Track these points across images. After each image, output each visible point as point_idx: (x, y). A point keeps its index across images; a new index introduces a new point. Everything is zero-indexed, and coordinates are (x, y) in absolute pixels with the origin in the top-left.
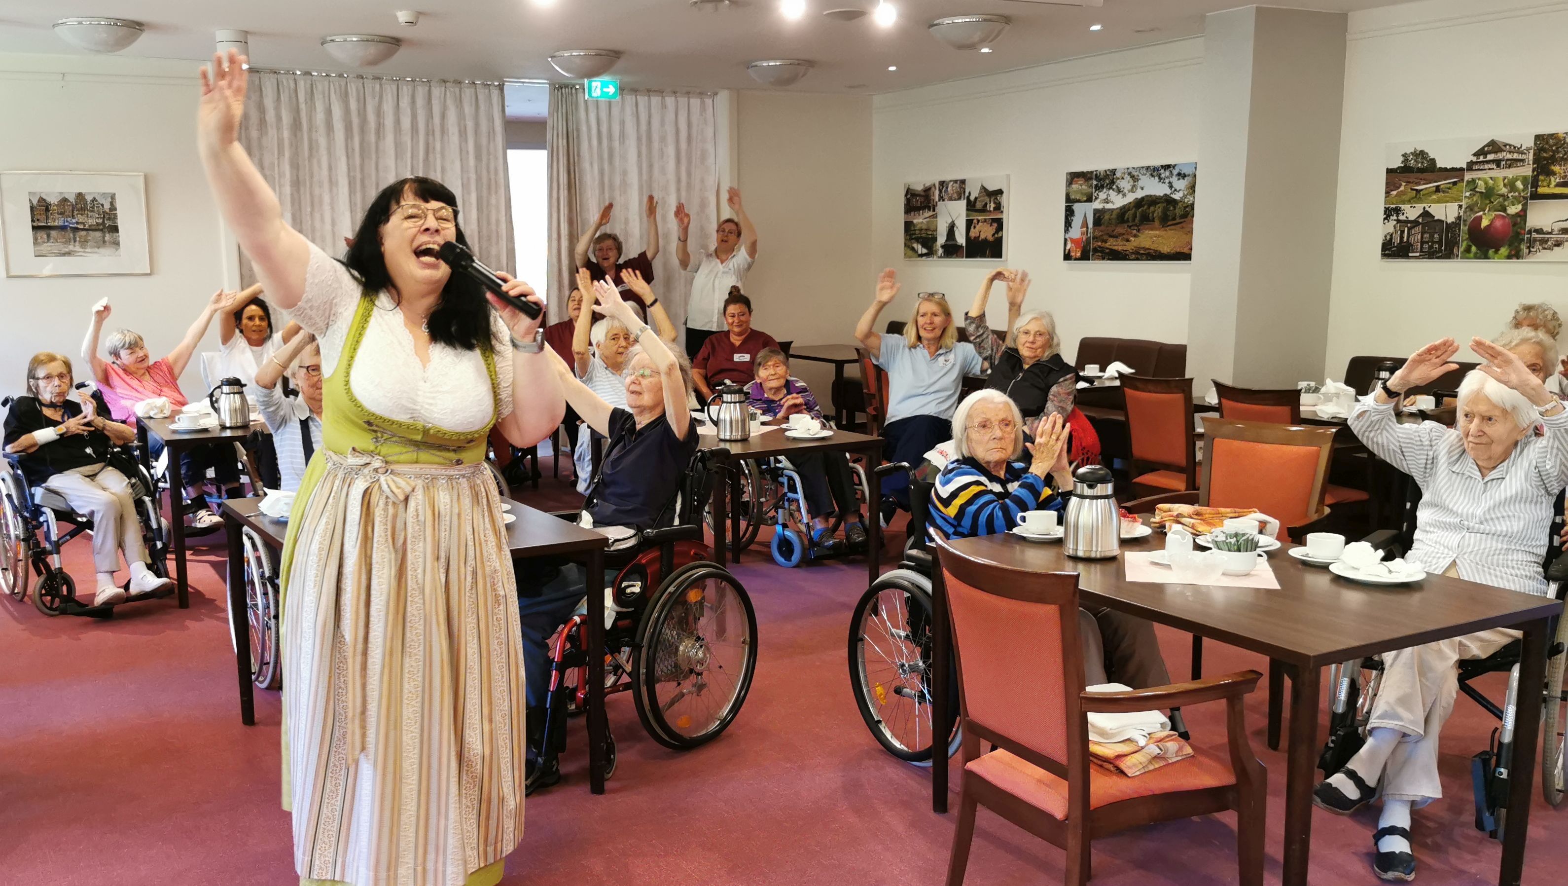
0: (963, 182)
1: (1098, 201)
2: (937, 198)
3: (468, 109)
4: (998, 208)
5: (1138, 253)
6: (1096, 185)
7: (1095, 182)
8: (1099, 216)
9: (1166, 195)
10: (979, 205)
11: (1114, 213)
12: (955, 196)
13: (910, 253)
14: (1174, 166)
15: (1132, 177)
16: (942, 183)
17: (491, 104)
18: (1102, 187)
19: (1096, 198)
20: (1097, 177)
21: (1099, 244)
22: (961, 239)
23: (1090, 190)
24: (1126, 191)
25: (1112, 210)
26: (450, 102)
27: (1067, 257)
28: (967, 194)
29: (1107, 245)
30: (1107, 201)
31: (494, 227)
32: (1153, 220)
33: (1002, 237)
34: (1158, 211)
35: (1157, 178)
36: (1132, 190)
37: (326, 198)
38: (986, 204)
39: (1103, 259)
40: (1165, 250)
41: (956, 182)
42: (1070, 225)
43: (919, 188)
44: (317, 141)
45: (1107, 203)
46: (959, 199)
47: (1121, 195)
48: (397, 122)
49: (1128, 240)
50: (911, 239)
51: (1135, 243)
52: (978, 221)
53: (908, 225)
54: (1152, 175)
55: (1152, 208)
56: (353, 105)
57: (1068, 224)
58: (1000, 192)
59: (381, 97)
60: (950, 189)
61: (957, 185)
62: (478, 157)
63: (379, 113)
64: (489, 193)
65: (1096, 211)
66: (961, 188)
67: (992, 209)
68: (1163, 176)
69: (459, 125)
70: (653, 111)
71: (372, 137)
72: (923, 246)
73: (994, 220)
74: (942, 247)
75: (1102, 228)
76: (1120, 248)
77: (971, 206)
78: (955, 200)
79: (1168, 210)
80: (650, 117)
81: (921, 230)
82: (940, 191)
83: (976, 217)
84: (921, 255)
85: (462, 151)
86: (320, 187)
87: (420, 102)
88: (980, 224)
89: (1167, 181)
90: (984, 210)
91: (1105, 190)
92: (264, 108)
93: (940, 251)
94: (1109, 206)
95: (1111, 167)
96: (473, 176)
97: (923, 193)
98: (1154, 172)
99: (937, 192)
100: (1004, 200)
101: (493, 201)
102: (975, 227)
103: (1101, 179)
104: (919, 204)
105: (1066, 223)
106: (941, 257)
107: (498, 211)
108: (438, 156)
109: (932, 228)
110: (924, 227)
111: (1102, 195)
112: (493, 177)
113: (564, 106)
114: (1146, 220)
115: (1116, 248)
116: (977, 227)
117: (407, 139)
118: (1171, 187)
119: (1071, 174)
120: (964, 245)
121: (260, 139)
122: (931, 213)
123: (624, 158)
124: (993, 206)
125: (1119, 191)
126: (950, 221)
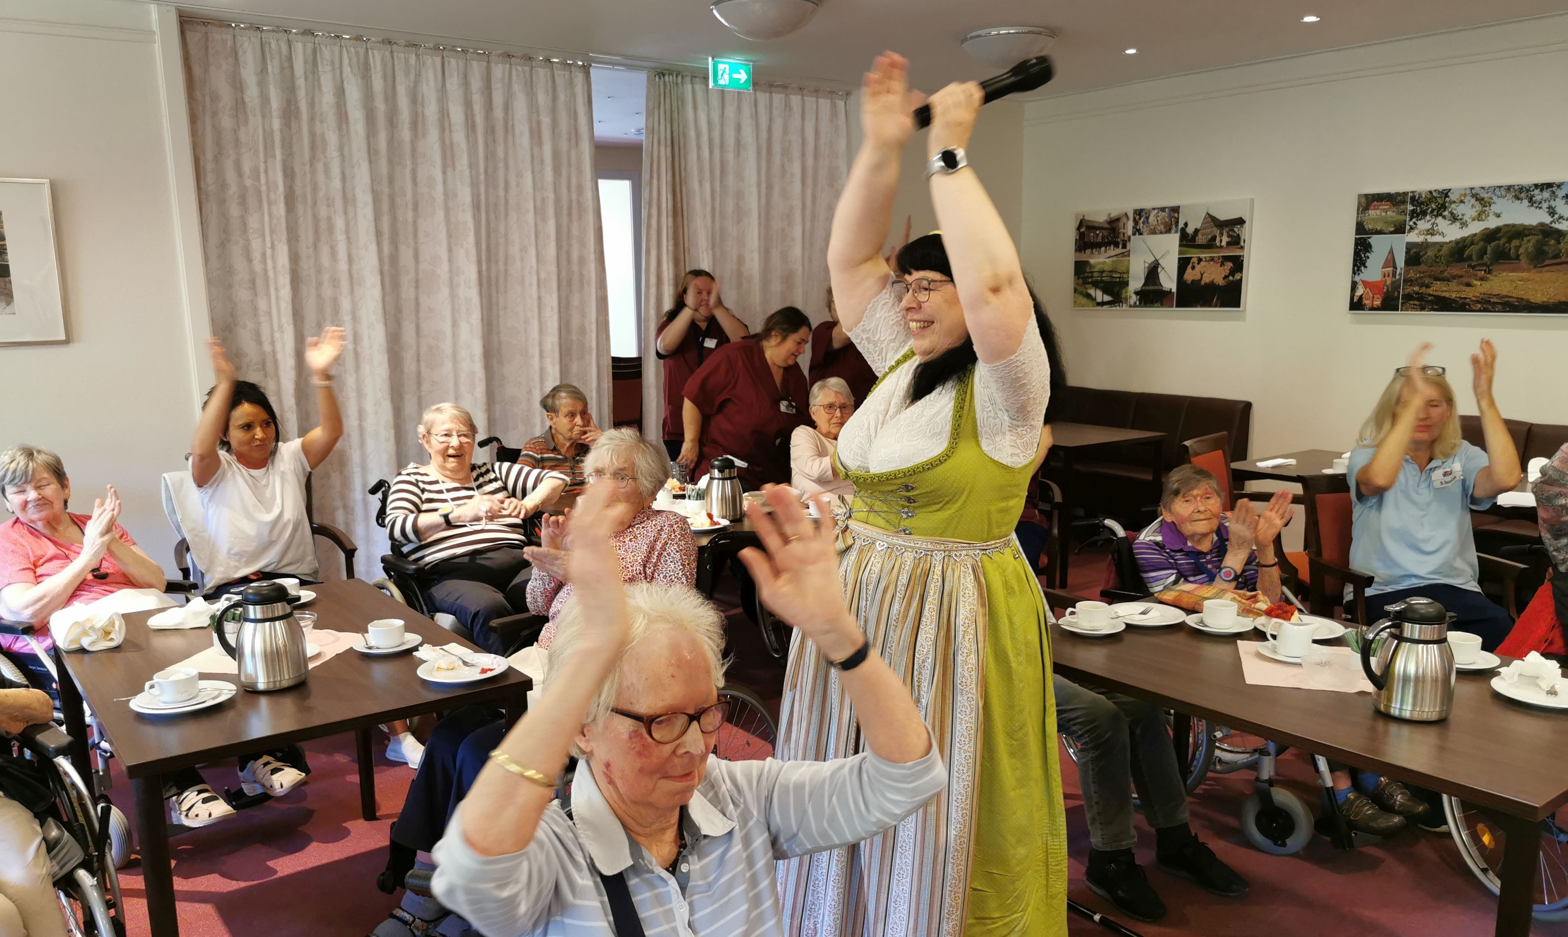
0: (1176, 210)
1: (1416, 231)
2: (1129, 230)
3: (542, 98)
4: (1236, 241)
5: (1488, 302)
6: (1413, 212)
7: (1410, 207)
8: (1414, 255)
9: (1542, 224)
10: (1201, 239)
11: (1445, 248)
12: (1162, 228)
13: (1084, 300)
14: (1559, 186)
15: (1480, 200)
16: (1139, 213)
17: (573, 95)
18: (1424, 214)
19: (1412, 228)
20: (1413, 200)
21: (1416, 289)
22: (1169, 281)
23: (1402, 218)
24: (1466, 218)
25: (1441, 245)
26: (517, 88)
27: (1356, 305)
28: (1181, 225)
29: (1430, 291)
30: (1431, 232)
31: (575, 268)
32: (1517, 258)
33: (1241, 280)
34: (1528, 245)
35: (1526, 202)
36: (1479, 218)
37: (339, 223)
38: (1214, 238)
39: (1422, 309)
40: (1538, 298)
41: (1163, 209)
42: (1364, 264)
43: (1101, 218)
44: (323, 135)
45: (1432, 235)
46: (1168, 231)
47: (1458, 224)
48: (444, 114)
49: (1468, 285)
50: (1085, 283)
51: (1480, 288)
52: (1200, 260)
53: (1080, 268)
54: (1517, 198)
55: (1515, 243)
56: (378, 84)
57: (1359, 262)
58: (1240, 222)
59: (418, 75)
60: (1151, 219)
61: (1165, 214)
62: (557, 170)
63: (415, 98)
64: (570, 221)
65: (1410, 246)
66: (1170, 217)
67: (1224, 243)
68: (1538, 198)
69: (530, 121)
70: (775, 113)
71: (406, 134)
72: (1105, 291)
73: (1226, 259)
74: (1136, 293)
75: (1422, 267)
76: (1454, 295)
77: (1187, 240)
78: (1161, 233)
79: (1546, 244)
80: (771, 120)
81: (1102, 272)
82: (1136, 222)
83: (1194, 254)
84: (1102, 304)
85: (536, 160)
86: (328, 206)
87: (476, 84)
88: (1202, 263)
89: (1545, 205)
90: (1210, 245)
91: (1428, 217)
92: (241, 84)
93: (1134, 299)
94: (1437, 239)
95: (1441, 186)
96: (551, 196)
97: (1107, 226)
98: (1520, 193)
99: (1130, 224)
100: (1245, 232)
101: (575, 232)
102: (1193, 268)
103: (1422, 203)
104: (1100, 239)
105: (1355, 261)
106: (1135, 306)
107: (583, 244)
108: (501, 165)
109: (1121, 268)
110: (1106, 268)
111: (1423, 224)
112: (574, 196)
113: (668, 101)
114: (1503, 257)
115: (1447, 295)
116: (1198, 267)
117: (459, 137)
118: (1552, 212)
119: (1366, 196)
120: (1174, 290)
121: (235, 131)
122: (1119, 250)
123: (740, 176)
124: (1225, 239)
125: (1454, 218)
126: (1151, 259)
